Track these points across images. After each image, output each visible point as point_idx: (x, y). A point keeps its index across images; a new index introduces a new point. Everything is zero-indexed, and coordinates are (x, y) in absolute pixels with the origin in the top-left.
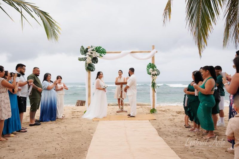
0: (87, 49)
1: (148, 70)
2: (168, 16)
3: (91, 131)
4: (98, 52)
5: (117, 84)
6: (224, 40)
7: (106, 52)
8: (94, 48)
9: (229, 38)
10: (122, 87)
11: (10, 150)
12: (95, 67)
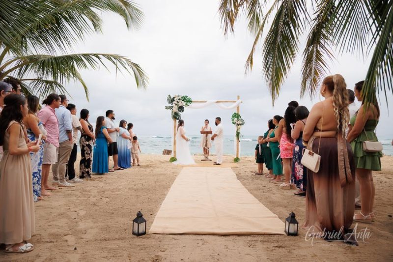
0: (174, 98)
1: (233, 120)
2: (250, 67)
3: (175, 174)
4: (184, 101)
7: (192, 102)
8: (180, 97)
10: (207, 136)
11: (106, 183)
12: (181, 116)
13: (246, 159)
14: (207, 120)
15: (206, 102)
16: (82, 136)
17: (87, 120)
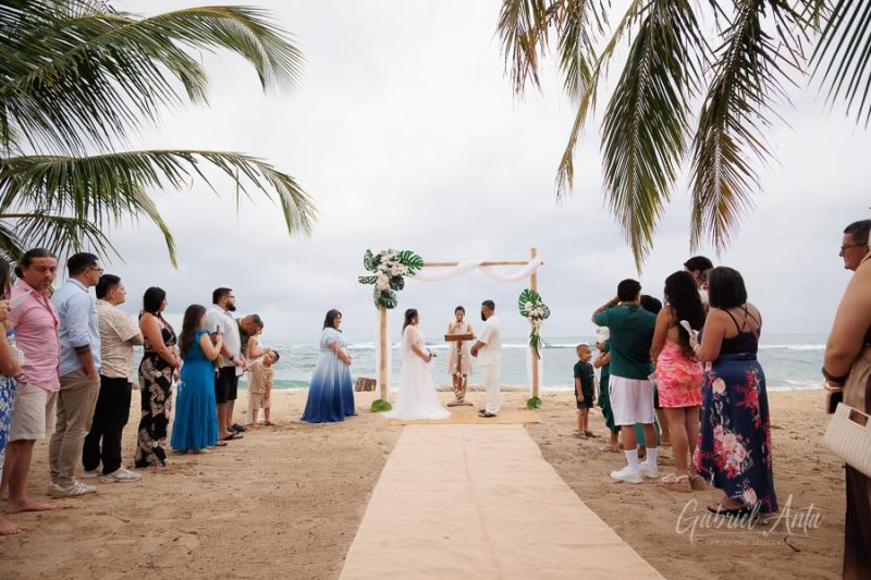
0: (379, 256)
1: (522, 307)
2: (567, 182)
3: (384, 447)
4: (405, 264)
5: (448, 338)
6: (692, 237)
7: (422, 265)
8: (395, 254)
9: (702, 233)
10: (460, 345)
11: (203, 481)
12: (397, 299)
13: (556, 399)
14: (460, 308)
15: (455, 264)
16: (147, 355)
17: (159, 316)
